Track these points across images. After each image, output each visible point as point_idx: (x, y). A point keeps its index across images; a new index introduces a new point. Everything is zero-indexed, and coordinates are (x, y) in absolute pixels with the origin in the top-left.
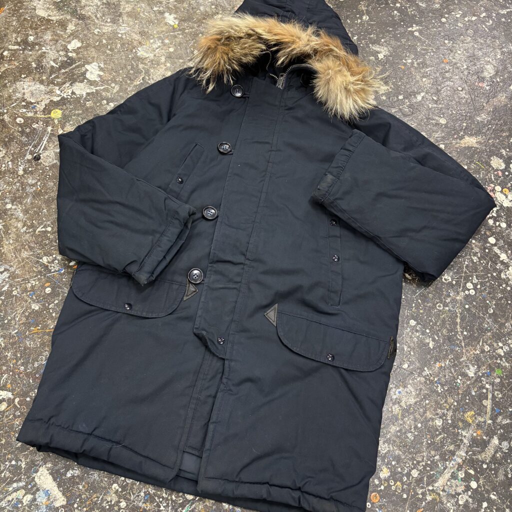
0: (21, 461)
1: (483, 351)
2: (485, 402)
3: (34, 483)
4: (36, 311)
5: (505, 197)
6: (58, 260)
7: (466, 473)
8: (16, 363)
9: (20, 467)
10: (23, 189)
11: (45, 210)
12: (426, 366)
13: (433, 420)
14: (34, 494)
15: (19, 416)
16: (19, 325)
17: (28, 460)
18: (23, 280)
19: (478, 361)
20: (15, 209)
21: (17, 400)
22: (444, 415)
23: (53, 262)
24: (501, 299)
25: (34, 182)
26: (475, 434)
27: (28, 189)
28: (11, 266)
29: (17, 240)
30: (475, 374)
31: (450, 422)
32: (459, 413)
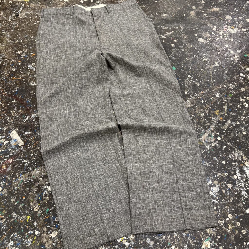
0: (4, 128)
1: (223, 87)
2: (224, 107)
3: (9, 136)
4: (14, 71)
5: (232, 30)
6: (25, 52)
7: (215, 134)
8: (4, 91)
9: (4, 130)
10: (10, 26)
11: (20, 34)
12: (196, 93)
13: (199, 113)
14: (9, 140)
15: (4, 111)
16: (6, 76)
17: (7, 128)
18: (8, 60)
19: (220, 91)
20: (6, 34)
21: (3, 105)
22: (204, 111)
23: (22, 53)
24: (231, 68)
25: (15, 24)
26: (219, 119)
27: (12, 26)
28: (3, 55)
29: (6, 45)
30: (219, 96)
31: (207, 114)
32: (212, 111)
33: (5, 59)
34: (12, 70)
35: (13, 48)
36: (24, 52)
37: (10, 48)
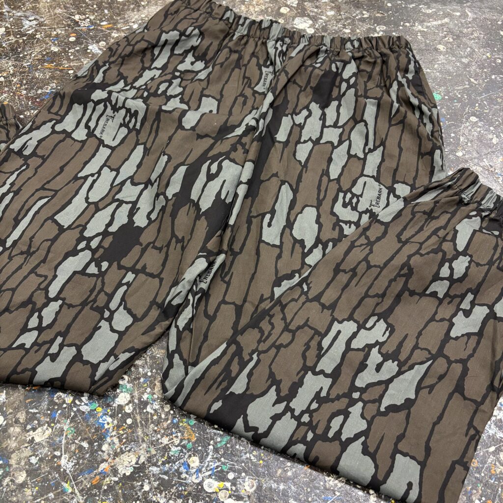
33: (42, 26)
34: (52, 49)
35: (66, 8)
36: (88, 18)
37: (60, 7)
